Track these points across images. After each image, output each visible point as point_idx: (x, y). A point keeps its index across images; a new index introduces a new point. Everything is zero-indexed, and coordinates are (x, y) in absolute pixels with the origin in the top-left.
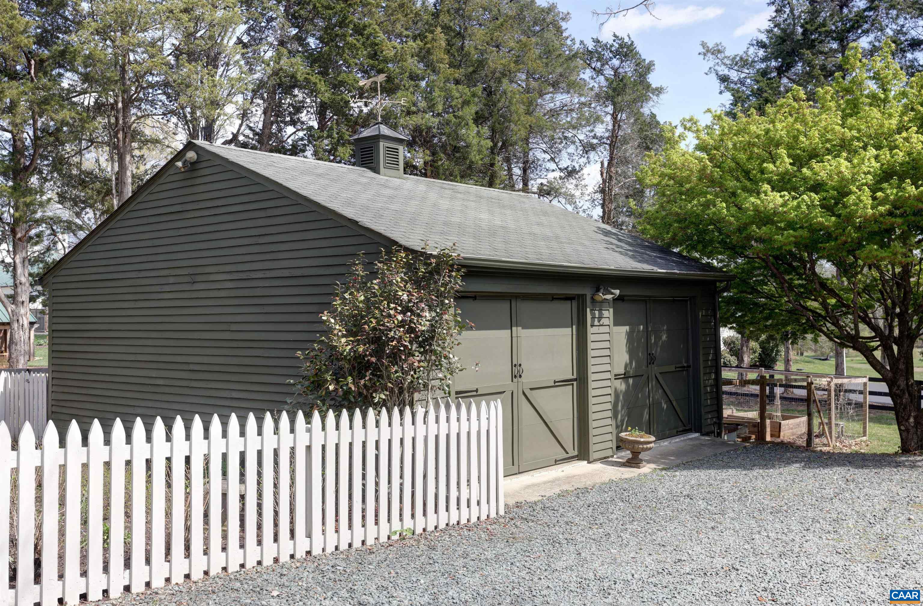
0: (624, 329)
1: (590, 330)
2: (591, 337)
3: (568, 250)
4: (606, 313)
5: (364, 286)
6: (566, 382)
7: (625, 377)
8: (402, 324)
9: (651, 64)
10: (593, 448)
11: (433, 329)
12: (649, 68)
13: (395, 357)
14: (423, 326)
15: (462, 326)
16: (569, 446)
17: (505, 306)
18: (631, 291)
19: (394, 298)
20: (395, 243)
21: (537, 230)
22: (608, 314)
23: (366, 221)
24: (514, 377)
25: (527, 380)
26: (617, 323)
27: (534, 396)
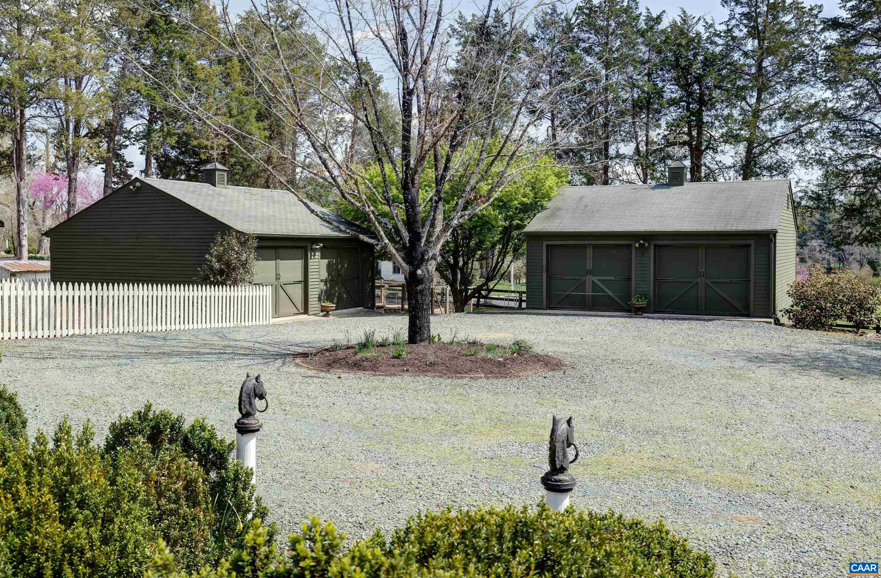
0: (326, 261)
1: (310, 261)
2: (310, 264)
3: (301, 226)
4: (317, 254)
5: (221, 245)
6: (300, 282)
7: (325, 282)
8: (236, 258)
9: (381, 77)
10: (310, 310)
11: (246, 260)
12: (380, 79)
13: (234, 269)
14: (243, 258)
15: (257, 259)
16: (300, 309)
17: (273, 251)
18: (328, 244)
19: (233, 250)
20: (231, 228)
21: (289, 216)
22: (318, 254)
23: (219, 217)
24: (277, 279)
25: (283, 280)
26: (322, 258)
27: (285, 287)
